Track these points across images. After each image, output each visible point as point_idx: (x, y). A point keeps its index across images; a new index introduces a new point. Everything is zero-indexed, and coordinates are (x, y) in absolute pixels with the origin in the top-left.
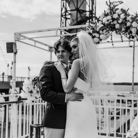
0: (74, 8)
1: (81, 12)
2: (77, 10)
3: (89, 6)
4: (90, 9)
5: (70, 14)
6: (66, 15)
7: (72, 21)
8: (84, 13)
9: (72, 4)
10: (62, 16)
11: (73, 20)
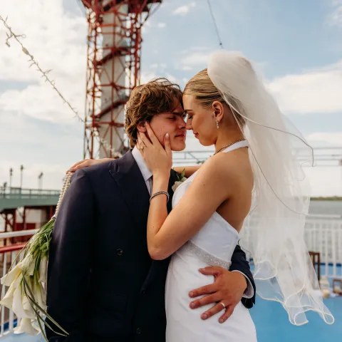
0: (108, 83)
1: (118, 88)
2: (113, 85)
3: (130, 78)
4: (130, 84)
5: (100, 90)
6: (94, 92)
7: (104, 101)
8: (123, 91)
9: (104, 75)
10: (88, 92)
11: (106, 100)
